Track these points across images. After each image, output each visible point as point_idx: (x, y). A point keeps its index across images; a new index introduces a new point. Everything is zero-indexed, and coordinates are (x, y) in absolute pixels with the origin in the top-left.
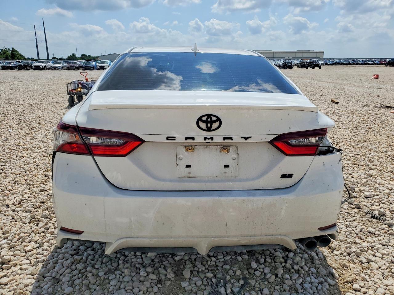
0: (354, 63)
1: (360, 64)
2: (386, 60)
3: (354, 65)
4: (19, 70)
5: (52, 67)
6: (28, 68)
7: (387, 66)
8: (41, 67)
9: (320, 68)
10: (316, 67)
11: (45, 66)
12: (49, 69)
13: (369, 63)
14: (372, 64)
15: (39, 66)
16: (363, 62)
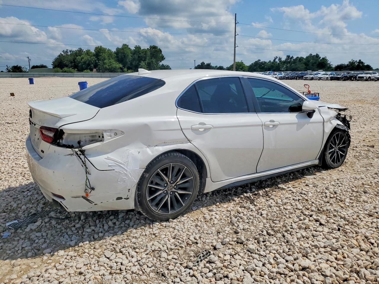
4: (344, 80)
5: (376, 78)
6: (353, 78)
8: (365, 78)
11: (370, 77)
12: (373, 80)
15: (363, 77)
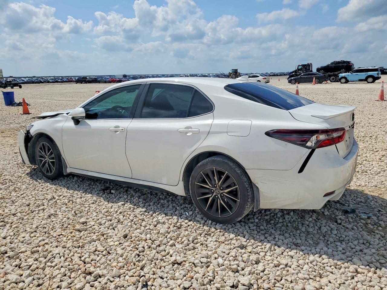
0: (46, 81)
1: (51, 82)
2: (72, 78)
3: (46, 83)
7: (77, 83)
9: (20, 87)
10: (14, 86)
13: (59, 81)
14: (62, 82)
16: (53, 81)
